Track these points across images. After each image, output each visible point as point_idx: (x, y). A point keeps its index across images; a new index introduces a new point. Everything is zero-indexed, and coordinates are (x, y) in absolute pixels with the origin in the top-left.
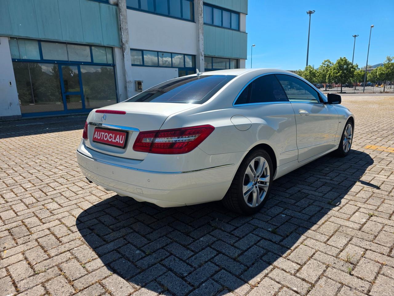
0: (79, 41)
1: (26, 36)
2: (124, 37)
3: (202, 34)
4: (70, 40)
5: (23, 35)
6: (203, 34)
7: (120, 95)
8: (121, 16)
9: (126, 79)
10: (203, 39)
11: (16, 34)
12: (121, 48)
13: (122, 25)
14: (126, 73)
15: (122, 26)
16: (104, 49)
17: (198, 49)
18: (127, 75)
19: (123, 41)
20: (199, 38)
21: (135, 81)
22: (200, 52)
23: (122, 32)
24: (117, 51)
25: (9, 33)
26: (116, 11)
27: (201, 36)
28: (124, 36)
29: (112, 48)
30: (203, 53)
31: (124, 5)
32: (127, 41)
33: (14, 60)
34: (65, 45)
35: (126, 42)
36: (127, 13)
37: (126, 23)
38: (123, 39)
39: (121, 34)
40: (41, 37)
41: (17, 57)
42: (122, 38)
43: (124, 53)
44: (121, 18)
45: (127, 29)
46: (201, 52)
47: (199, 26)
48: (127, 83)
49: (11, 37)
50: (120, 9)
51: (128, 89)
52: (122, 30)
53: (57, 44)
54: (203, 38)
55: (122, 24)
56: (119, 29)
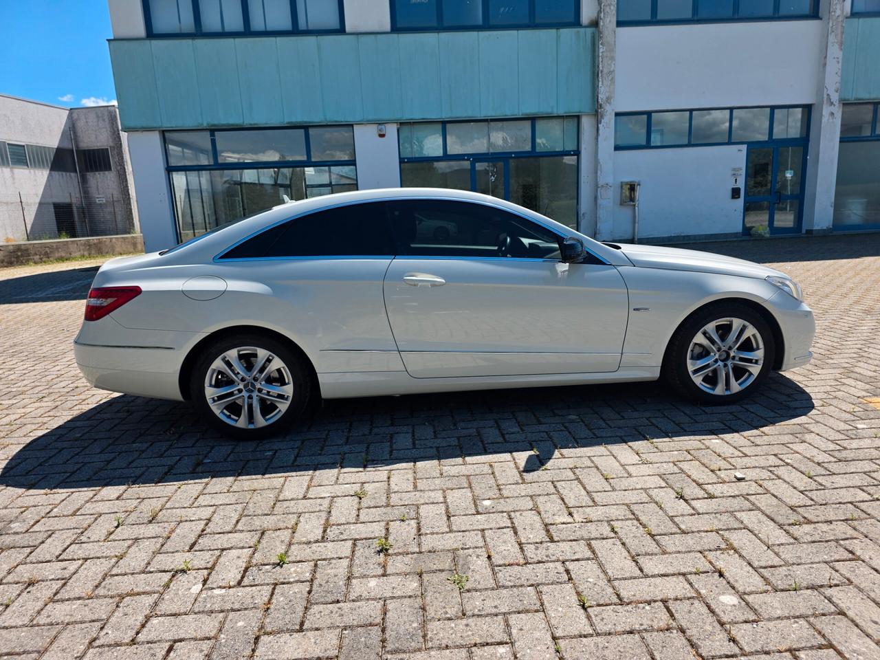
0: (509, 114)
1: (421, 117)
2: (602, 91)
3: (837, 46)
4: (493, 114)
5: (418, 116)
6: (841, 44)
7: (583, 214)
8: (601, 46)
9: (597, 179)
10: (840, 60)
11: (407, 116)
12: (595, 115)
13: (600, 66)
14: (599, 167)
15: (601, 68)
16: (560, 120)
17: (820, 87)
18: (601, 172)
19: (600, 101)
20: (826, 57)
21: (622, 183)
22: (825, 96)
23: (600, 80)
24: (586, 122)
25: (398, 116)
26: (593, 38)
27: (834, 51)
28: (603, 88)
29: (578, 117)
30: (835, 97)
31: (610, 21)
32: (608, 99)
33: (402, 161)
34: (487, 123)
35: (607, 101)
36: (615, 37)
37: (613, 58)
38: (600, 96)
39: (598, 86)
40: (445, 115)
41: (407, 154)
42: (598, 93)
43: (599, 125)
44: (601, 50)
45: (610, 72)
46: (828, 95)
47: (831, 25)
48: (599, 189)
49: (400, 123)
50: (600, 33)
51: (599, 201)
52: (600, 75)
53: (472, 123)
54: (841, 58)
55: (601, 63)
56: (595, 75)
